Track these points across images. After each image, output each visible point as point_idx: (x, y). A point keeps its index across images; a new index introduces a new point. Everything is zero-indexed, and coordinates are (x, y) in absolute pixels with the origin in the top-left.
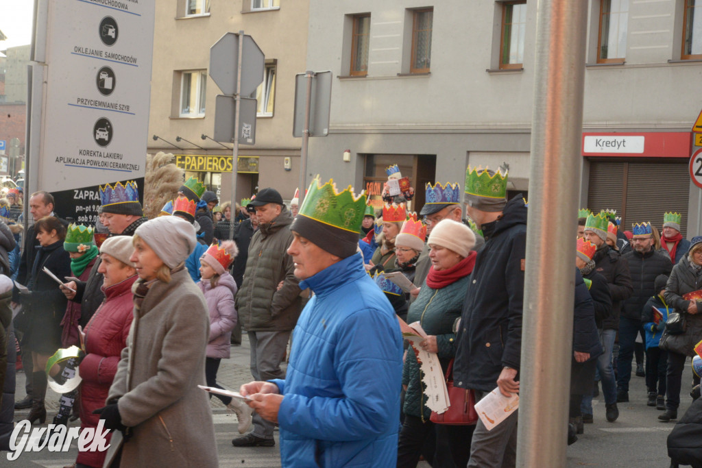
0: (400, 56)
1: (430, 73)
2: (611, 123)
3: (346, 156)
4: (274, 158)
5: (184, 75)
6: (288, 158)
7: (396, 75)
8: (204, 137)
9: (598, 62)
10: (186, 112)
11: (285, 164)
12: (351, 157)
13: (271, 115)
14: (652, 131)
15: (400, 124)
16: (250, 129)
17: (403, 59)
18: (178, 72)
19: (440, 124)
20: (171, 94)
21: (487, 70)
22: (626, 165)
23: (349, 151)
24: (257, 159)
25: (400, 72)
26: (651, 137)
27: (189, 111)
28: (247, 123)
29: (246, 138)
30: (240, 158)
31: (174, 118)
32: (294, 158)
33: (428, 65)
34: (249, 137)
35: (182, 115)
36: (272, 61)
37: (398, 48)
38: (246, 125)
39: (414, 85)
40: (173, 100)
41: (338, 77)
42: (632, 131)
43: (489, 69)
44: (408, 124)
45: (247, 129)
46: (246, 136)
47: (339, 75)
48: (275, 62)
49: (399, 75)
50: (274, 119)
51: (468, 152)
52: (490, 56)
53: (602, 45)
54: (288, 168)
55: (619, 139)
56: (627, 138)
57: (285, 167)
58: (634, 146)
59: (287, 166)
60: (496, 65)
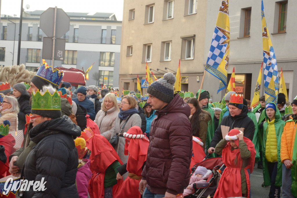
0: (239, 30)
1: (250, 37)
4: (193, 77)
5: (166, 44)
6: (198, 77)
7: (237, 38)
8: (166, 69)
10: (166, 59)
11: (197, 79)
13: (193, 59)
15: (239, 60)
16: (62, 53)
17: (240, 31)
18: (163, 43)
19: (253, 59)
20: (160, 51)
21: (272, 34)
24: (188, 77)
25: (238, 37)
27: (168, 59)
28: (60, 50)
29: (60, 57)
30: (182, 77)
31: (162, 61)
32: (200, 77)
33: (249, 33)
34: (61, 57)
35: (165, 60)
36: (193, 36)
37: (238, 27)
38: (59, 51)
39: (244, 42)
40: (161, 54)
43: (273, 33)
44: (241, 60)
45: (60, 53)
46: (59, 56)
48: (195, 36)
49: (238, 38)
50: (194, 60)
52: (273, 27)
54: (198, 81)
57: (197, 81)
59: (198, 80)
60: (277, 31)
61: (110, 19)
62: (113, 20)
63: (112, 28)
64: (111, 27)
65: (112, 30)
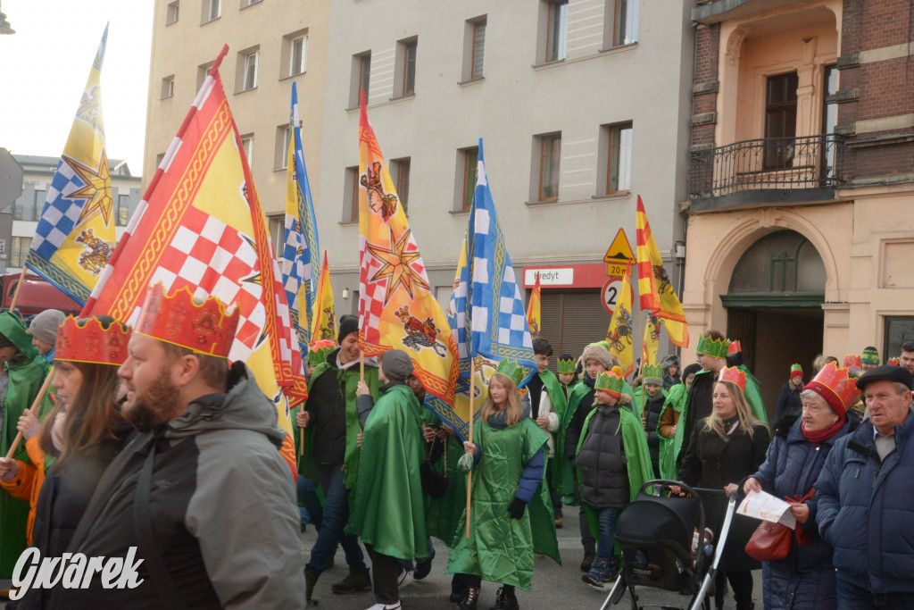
2: (545, 257)
3: (345, 294)
9: (540, 200)
12: (349, 294)
14: (581, 263)
21: (450, 212)
22: (562, 296)
23: (347, 289)
26: (580, 269)
41: (341, 224)
42: (563, 264)
43: (452, 210)
47: (341, 221)
51: (437, 288)
53: (546, 184)
55: (553, 271)
56: (559, 271)
58: (565, 278)
60: (460, 207)
61: (116, 173)
62: (123, 174)
63: (120, 193)
64: (117, 189)
65: (120, 196)
